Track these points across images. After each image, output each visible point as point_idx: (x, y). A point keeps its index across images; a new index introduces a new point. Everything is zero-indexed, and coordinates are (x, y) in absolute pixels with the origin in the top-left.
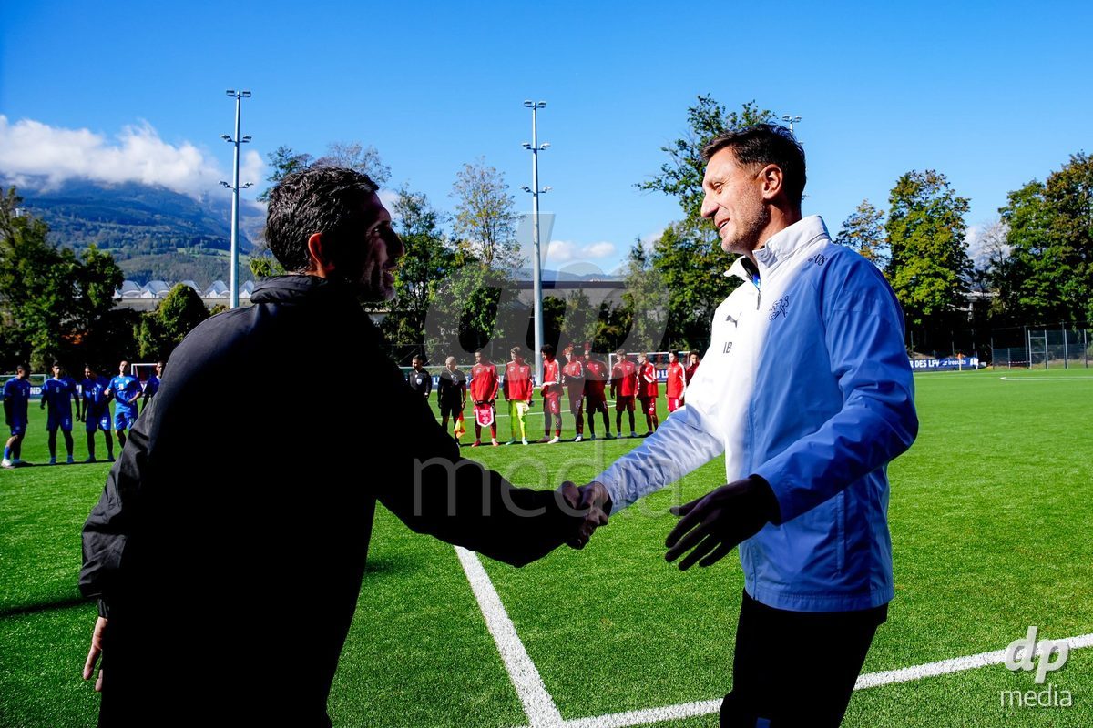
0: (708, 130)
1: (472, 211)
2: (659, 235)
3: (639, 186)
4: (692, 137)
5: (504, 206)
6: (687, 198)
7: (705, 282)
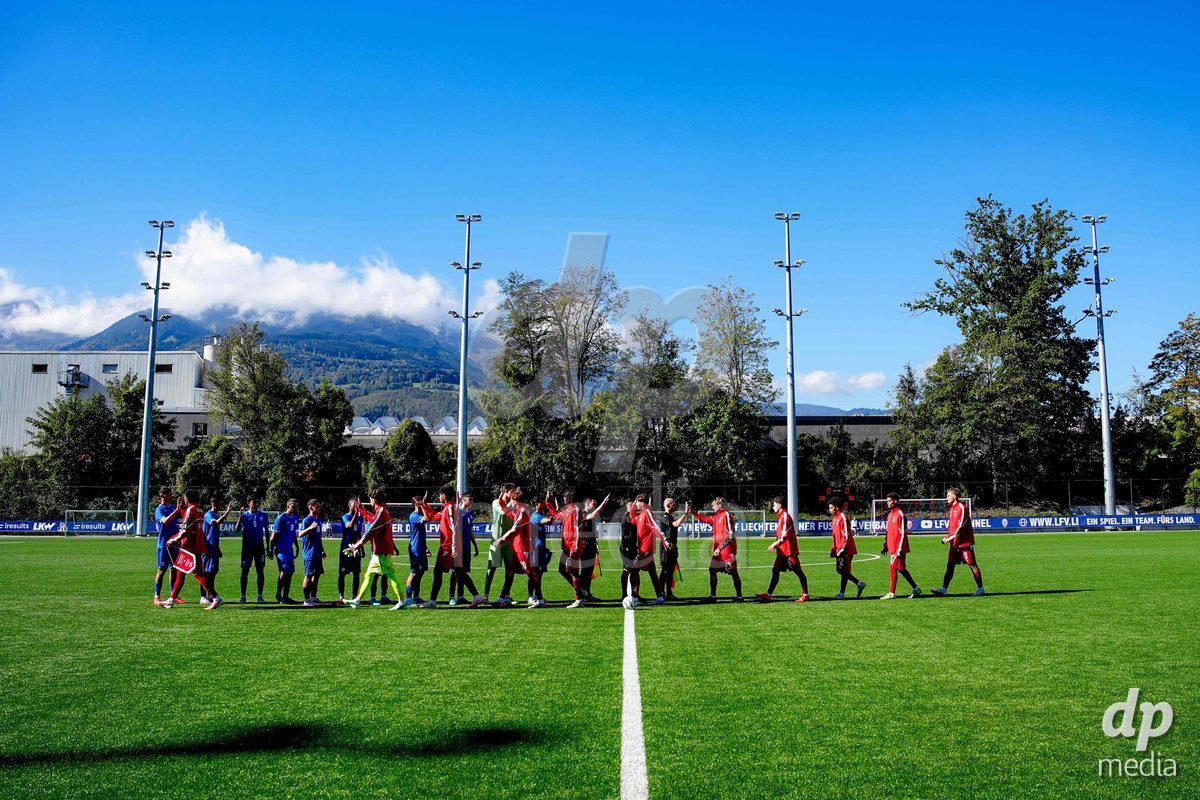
0: (990, 238)
1: (718, 338)
2: (933, 363)
3: (909, 305)
4: (971, 246)
5: (753, 332)
6: (966, 318)
7: (987, 416)
